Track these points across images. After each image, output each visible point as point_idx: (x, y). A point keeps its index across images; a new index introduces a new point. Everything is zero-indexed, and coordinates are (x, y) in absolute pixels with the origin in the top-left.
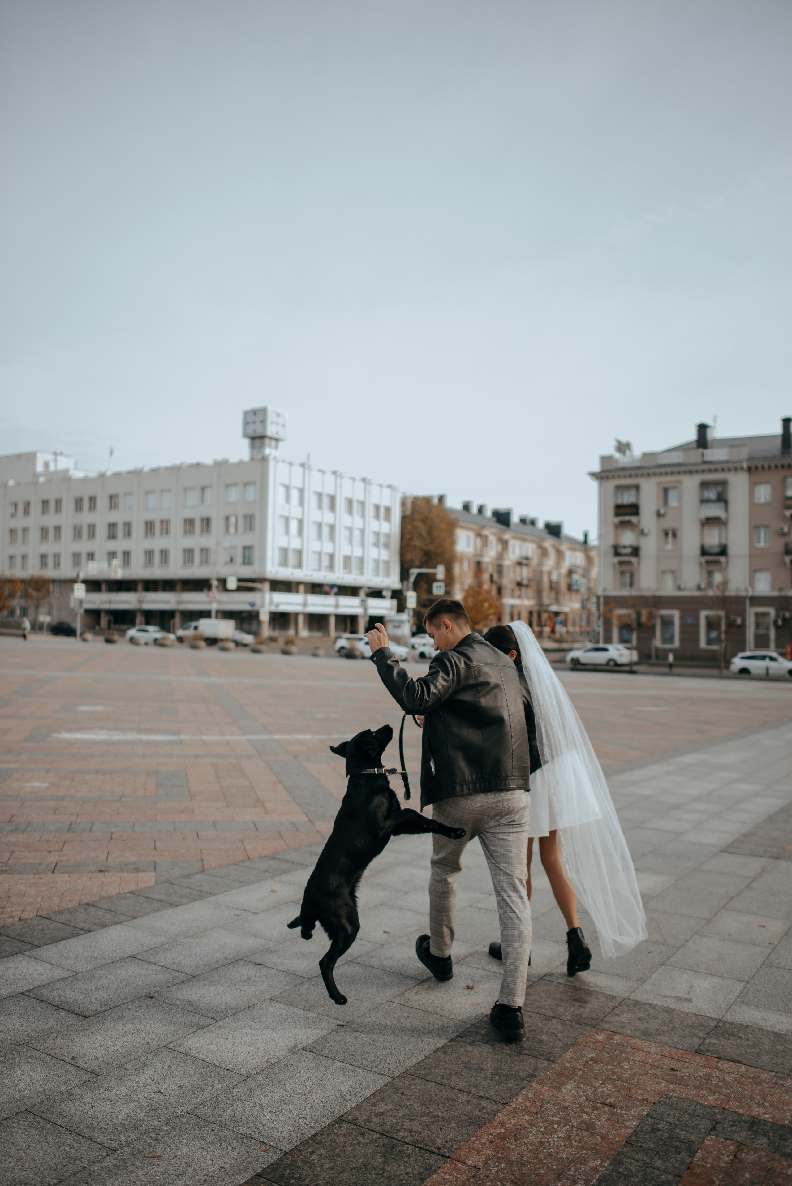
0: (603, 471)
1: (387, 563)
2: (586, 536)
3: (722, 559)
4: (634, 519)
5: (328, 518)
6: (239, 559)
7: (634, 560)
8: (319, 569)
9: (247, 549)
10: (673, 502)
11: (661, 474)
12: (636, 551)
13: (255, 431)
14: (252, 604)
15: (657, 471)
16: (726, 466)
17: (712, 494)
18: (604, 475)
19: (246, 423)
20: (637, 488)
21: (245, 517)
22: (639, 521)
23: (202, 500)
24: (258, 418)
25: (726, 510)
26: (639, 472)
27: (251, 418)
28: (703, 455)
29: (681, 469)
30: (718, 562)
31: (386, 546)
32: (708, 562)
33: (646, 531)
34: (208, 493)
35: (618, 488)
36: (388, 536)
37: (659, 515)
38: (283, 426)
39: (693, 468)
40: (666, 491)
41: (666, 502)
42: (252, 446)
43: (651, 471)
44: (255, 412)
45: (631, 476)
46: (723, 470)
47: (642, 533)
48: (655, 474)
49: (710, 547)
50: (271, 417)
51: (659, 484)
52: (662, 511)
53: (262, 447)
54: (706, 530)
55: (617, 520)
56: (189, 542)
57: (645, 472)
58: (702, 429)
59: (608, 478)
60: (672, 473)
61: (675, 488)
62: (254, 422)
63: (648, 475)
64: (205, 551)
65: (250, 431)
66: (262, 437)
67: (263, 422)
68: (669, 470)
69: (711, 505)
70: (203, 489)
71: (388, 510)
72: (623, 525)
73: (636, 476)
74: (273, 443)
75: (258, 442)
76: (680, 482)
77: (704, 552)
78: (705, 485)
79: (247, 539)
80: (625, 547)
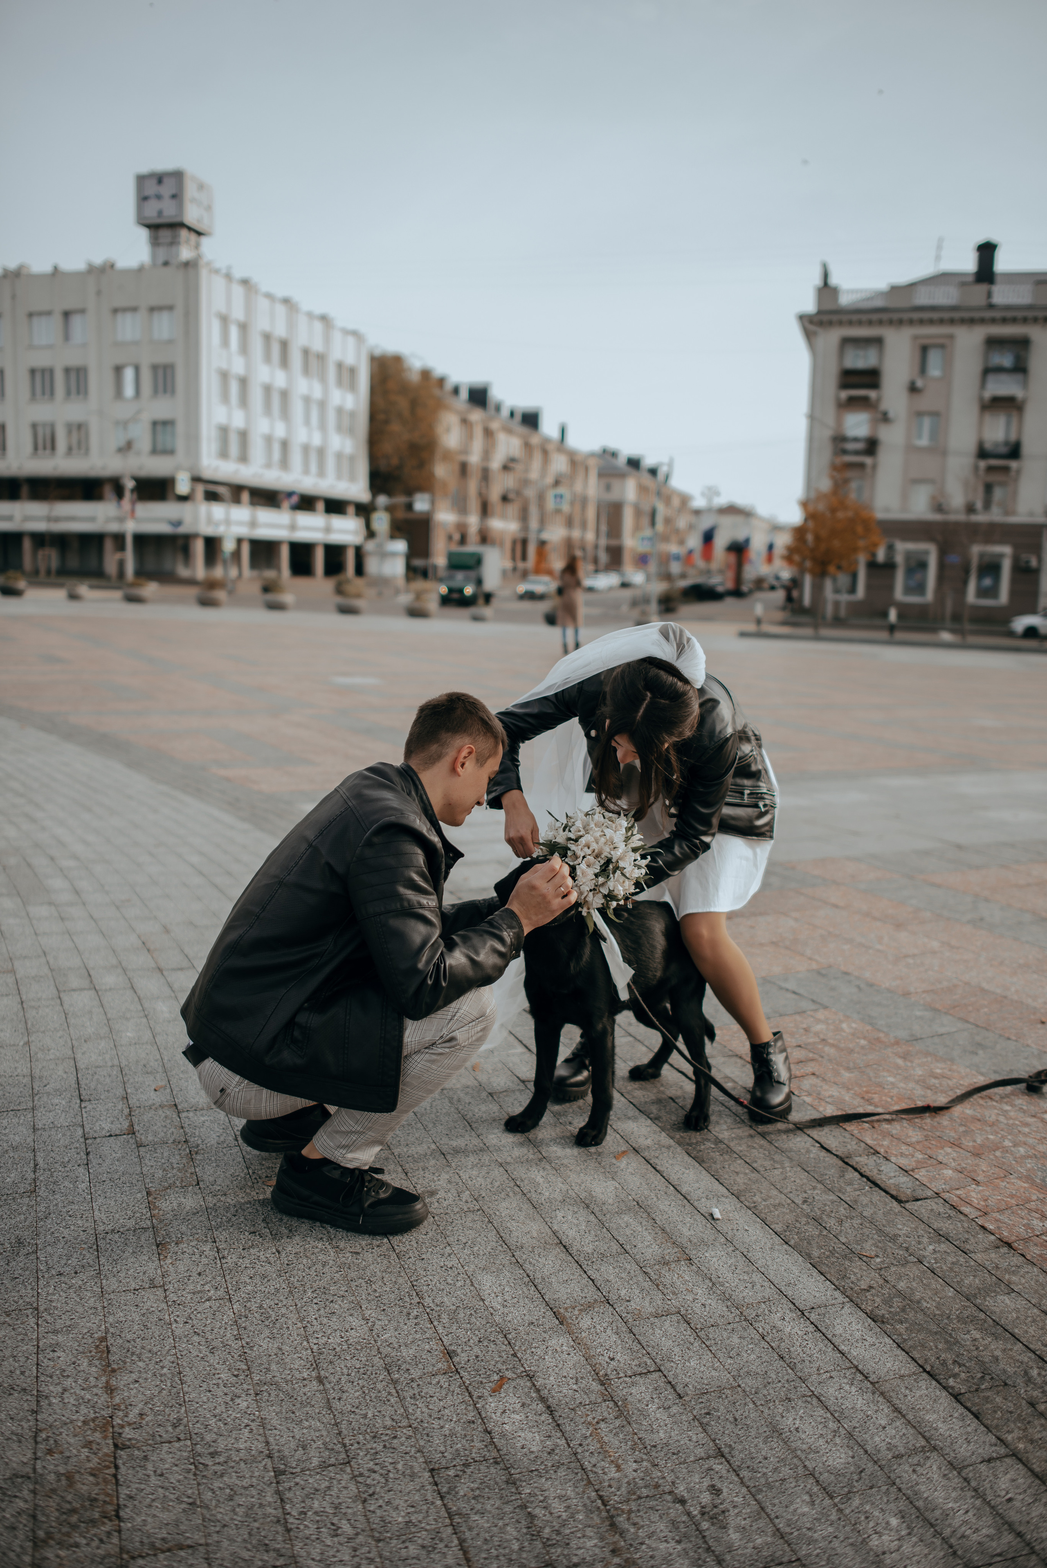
0: (820, 312)
1: (352, 459)
2: (563, 431)
3: (1014, 464)
4: (872, 394)
5: (280, 379)
6: (144, 443)
7: (868, 460)
8: (268, 465)
9: (161, 426)
10: (934, 371)
11: (921, 322)
12: (871, 446)
13: (160, 213)
14: (178, 523)
15: (916, 316)
16: (1030, 314)
17: (1007, 360)
18: (825, 318)
19: (143, 199)
20: (878, 341)
21: (155, 368)
22: (879, 400)
23: (67, 337)
24: (167, 190)
25: (1025, 385)
26: (885, 316)
27: (151, 188)
28: (989, 295)
29: (957, 315)
30: (1006, 469)
31: (351, 431)
32: (990, 469)
33: (891, 414)
34: (77, 322)
35: (846, 342)
36: (352, 415)
37: (913, 389)
38: (209, 208)
39: (977, 315)
40: (924, 349)
41: (923, 369)
42: (155, 242)
43: (906, 316)
44: (160, 178)
45: (870, 323)
46: (1025, 320)
47: (885, 418)
48: (911, 322)
49: (996, 444)
50: (190, 191)
51: (916, 338)
52: (919, 383)
53: (174, 242)
54: (988, 418)
55: (844, 394)
56: (42, 412)
57: (895, 316)
58: (987, 251)
59: (830, 324)
60: (941, 321)
61: (942, 346)
62: (159, 197)
63: (901, 322)
64: (79, 428)
65: (151, 211)
66: (177, 226)
67: (177, 196)
68: (935, 315)
69: (1004, 377)
70: (67, 315)
71: (352, 371)
72: (853, 403)
73: (880, 323)
74: (193, 236)
75: (165, 234)
76: (951, 337)
77: (982, 453)
78: (993, 343)
79: (161, 409)
80: (856, 440)
